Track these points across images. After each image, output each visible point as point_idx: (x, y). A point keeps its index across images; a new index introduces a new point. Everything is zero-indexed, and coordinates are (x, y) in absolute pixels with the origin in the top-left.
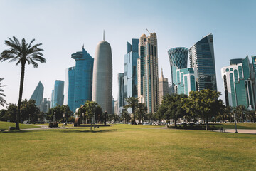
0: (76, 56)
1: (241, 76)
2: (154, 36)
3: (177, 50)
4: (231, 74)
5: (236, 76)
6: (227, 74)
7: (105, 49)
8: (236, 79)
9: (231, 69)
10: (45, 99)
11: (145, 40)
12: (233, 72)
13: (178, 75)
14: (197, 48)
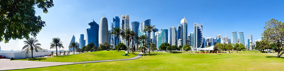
0: (90, 24)
1: (161, 36)
2: (128, 16)
3: (135, 22)
4: (158, 35)
5: (160, 36)
6: (157, 35)
7: (105, 21)
8: (160, 37)
9: (158, 33)
10: (76, 42)
11: (124, 18)
12: (159, 34)
13: (141, 33)
14: (145, 23)
